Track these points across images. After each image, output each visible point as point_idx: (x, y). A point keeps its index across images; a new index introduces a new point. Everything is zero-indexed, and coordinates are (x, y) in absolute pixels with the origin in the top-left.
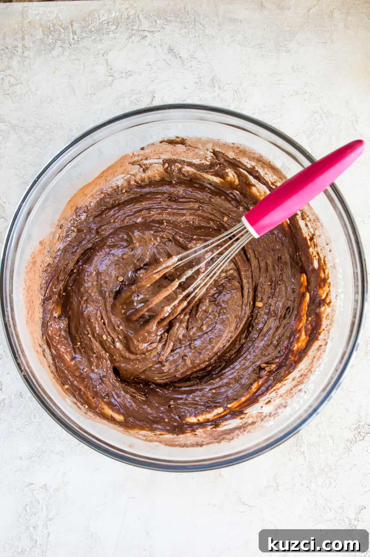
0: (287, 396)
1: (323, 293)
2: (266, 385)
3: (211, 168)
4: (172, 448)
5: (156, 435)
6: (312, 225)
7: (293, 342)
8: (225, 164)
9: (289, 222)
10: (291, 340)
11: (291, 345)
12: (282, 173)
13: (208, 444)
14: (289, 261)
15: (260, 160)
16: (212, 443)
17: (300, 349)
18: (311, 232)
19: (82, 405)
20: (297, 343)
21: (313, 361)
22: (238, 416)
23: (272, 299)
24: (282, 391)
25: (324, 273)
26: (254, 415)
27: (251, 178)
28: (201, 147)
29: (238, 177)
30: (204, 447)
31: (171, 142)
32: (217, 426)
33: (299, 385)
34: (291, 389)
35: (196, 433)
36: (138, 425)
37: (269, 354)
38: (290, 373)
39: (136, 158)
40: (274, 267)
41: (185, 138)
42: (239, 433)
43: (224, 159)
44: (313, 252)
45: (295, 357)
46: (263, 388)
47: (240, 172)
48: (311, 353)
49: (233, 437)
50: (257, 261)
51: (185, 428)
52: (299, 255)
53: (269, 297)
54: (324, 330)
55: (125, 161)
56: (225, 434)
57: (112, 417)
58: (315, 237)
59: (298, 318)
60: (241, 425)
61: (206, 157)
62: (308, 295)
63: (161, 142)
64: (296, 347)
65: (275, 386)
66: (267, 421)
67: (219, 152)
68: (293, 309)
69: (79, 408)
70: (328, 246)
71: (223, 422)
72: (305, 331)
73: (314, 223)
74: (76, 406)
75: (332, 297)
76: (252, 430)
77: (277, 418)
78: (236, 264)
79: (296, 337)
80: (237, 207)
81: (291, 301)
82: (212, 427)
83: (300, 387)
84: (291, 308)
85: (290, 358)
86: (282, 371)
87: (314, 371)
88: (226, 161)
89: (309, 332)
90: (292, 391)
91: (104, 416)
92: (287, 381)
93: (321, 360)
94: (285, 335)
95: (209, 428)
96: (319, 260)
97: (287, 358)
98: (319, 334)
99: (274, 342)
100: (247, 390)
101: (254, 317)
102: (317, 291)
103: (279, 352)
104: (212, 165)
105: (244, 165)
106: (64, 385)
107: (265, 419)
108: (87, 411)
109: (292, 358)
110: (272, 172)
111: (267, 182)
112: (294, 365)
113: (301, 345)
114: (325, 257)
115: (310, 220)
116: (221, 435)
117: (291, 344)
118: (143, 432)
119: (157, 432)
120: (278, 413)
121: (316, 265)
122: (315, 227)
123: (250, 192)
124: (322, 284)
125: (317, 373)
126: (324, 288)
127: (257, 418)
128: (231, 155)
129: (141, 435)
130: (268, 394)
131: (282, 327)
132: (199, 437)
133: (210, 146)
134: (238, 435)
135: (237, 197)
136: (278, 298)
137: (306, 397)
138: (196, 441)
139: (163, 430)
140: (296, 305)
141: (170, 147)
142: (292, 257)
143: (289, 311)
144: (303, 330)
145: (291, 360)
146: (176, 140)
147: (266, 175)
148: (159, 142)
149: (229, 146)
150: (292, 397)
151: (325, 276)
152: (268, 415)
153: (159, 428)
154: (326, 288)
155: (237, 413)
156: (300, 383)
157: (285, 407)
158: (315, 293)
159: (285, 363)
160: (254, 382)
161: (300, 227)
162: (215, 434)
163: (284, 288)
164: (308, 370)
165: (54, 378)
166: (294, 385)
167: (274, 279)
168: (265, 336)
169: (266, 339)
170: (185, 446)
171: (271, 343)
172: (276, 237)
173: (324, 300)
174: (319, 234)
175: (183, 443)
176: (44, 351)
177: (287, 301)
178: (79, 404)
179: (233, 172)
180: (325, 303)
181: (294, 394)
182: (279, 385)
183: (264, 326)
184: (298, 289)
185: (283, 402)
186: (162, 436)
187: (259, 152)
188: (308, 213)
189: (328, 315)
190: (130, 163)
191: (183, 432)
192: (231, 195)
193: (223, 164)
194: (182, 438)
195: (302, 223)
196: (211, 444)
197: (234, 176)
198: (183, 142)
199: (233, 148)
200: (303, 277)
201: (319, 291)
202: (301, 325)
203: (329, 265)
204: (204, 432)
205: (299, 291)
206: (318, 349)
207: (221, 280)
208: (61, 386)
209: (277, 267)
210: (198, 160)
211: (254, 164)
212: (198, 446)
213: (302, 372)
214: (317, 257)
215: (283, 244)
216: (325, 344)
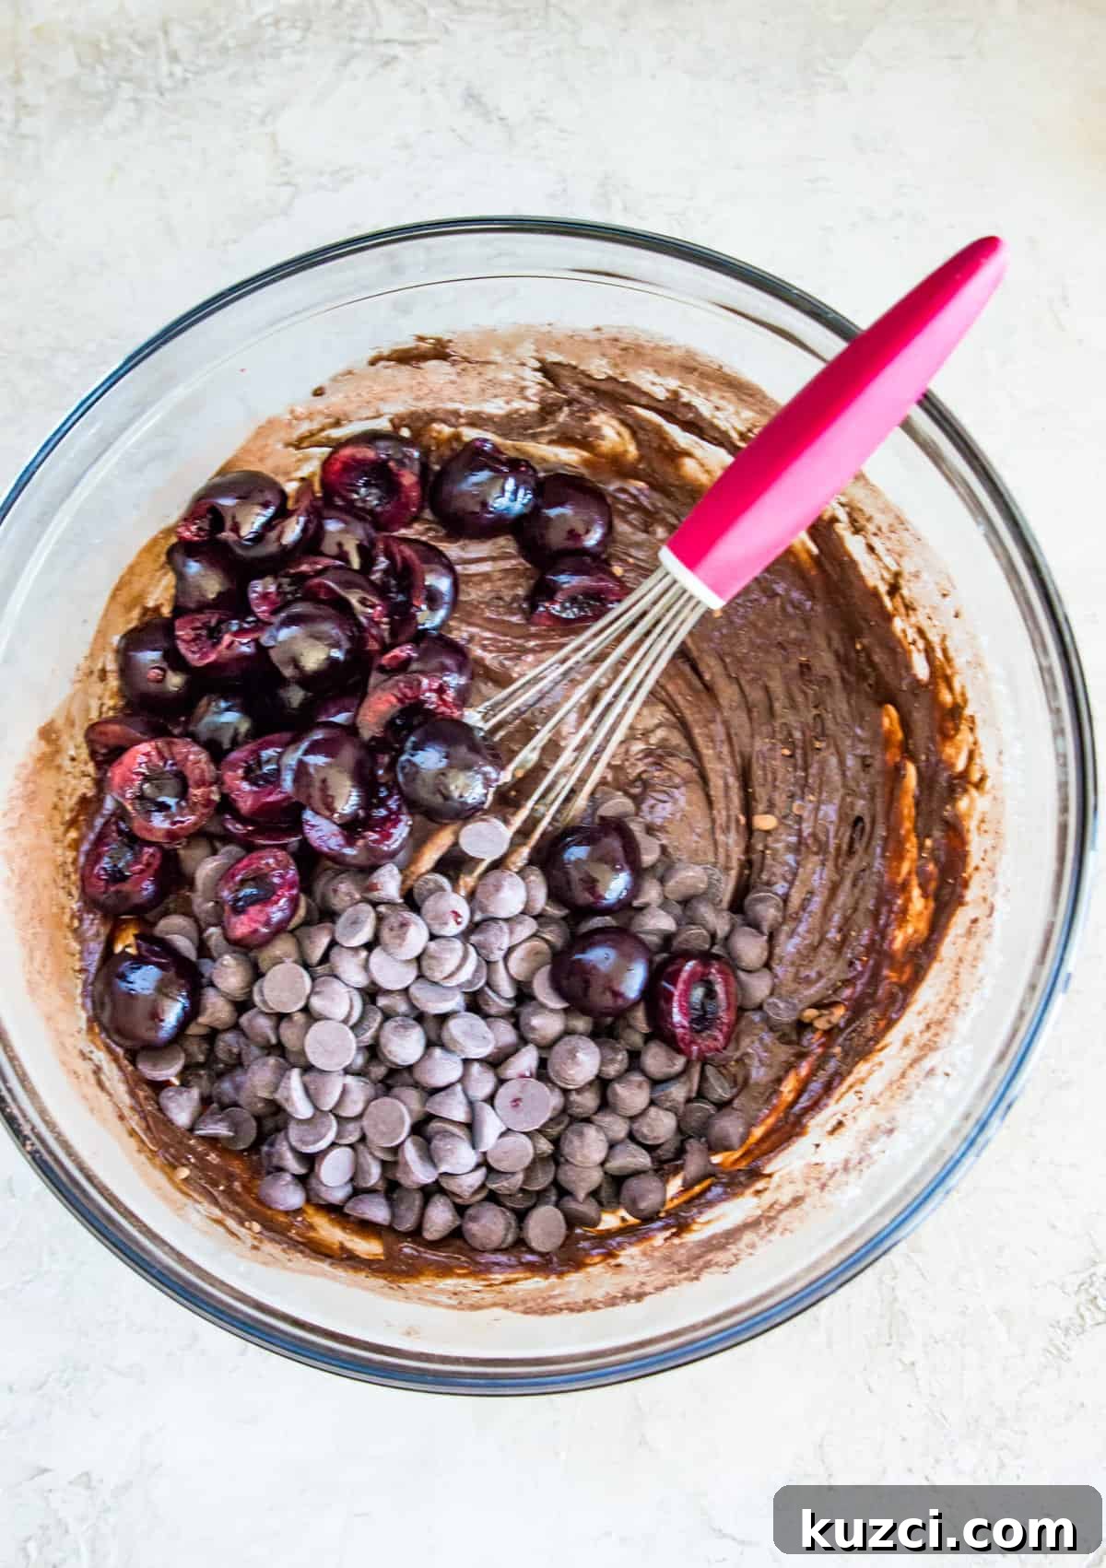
0: (892, 1097)
1: (958, 753)
2: (822, 1076)
3: (543, 422)
4: (546, 1318)
5: (490, 1285)
6: (889, 545)
7: (887, 925)
8: (584, 399)
9: (815, 550)
10: (882, 922)
11: (883, 937)
12: (765, 397)
13: (659, 1289)
14: (836, 674)
15: (689, 367)
16: (673, 1285)
17: (913, 944)
18: (887, 568)
19: (242, 1223)
20: (900, 927)
21: (957, 974)
22: (747, 1186)
23: (802, 798)
24: (875, 1085)
25: (951, 688)
26: (797, 1174)
27: (673, 431)
28: (499, 359)
29: (634, 434)
30: (647, 1300)
31: (406, 358)
32: (682, 1227)
33: (925, 1055)
34: (903, 1075)
35: (619, 1260)
36: (429, 1263)
37: (820, 975)
38: (891, 1024)
39: (305, 427)
40: (791, 698)
41: (446, 338)
42: (756, 1239)
43: (579, 383)
44: (904, 631)
45: (901, 972)
46: (816, 1086)
47: (636, 416)
48: (949, 948)
49: (735, 1255)
50: (735, 687)
51: (584, 1249)
52: (864, 648)
53: (792, 796)
54: (977, 868)
55: (270, 442)
56: (711, 1251)
57: (342, 1247)
58: (902, 582)
59: (891, 845)
60: (759, 1212)
61: (523, 389)
62: (911, 770)
63: (373, 362)
64: (899, 939)
65: (850, 1073)
66: (838, 1187)
67: (559, 364)
68: (873, 822)
69: (233, 1234)
70: (948, 599)
71: (700, 1213)
72: (921, 886)
73: (893, 535)
74: (221, 1230)
75: (987, 760)
76: (796, 1225)
77: (867, 1173)
78: (672, 707)
79: (895, 908)
80: (646, 529)
81: (863, 797)
82: (667, 1234)
83: (927, 1064)
84: (867, 820)
85: (887, 978)
86: (868, 1023)
87: (967, 1004)
88: (587, 389)
89: (932, 886)
90: (904, 1081)
91: (318, 1250)
92: (886, 1051)
93: (981, 965)
94: (862, 907)
95: (659, 1239)
96: (929, 651)
97: (875, 978)
98: (965, 884)
99: (829, 936)
100: (768, 1100)
101: (757, 866)
102: (939, 753)
103: (851, 964)
104: (547, 411)
105: (646, 394)
106: (175, 1168)
107: (831, 1183)
108: (261, 1241)
109: (894, 976)
110: (734, 399)
111: (725, 434)
112: (901, 995)
113: (916, 931)
114: (944, 638)
115: (880, 529)
116: (699, 1257)
117: (882, 933)
118: (450, 1283)
119: (492, 1276)
120: (869, 1156)
121: (921, 669)
122: (898, 549)
123: (680, 477)
124: (950, 725)
125: (974, 1009)
126: (959, 737)
127: (807, 1183)
128: (599, 368)
129: (442, 1291)
130: (832, 1102)
131: (848, 883)
132: (629, 1272)
133: (527, 351)
134: (753, 1246)
135: (642, 498)
136: (820, 793)
137: (951, 1089)
138: (622, 1287)
139: (510, 1266)
140: (880, 807)
141: (403, 374)
142: (842, 660)
143: (863, 829)
144: (914, 882)
145: (890, 983)
146: (417, 348)
147: (718, 414)
148: (365, 362)
149: (586, 341)
150: (908, 1098)
151: (954, 699)
152: (839, 1166)
153: (498, 1264)
154: (964, 737)
155: (742, 1179)
156: (928, 1048)
157: (891, 1131)
158: (933, 759)
159: (872, 996)
160: (787, 1072)
161: (850, 556)
162: (681, 1255)
163: (834, 761)
164: (946, 1004)
165: (140, 1151)
166: (908, 1061)
167: (798, 735)
168: (798, 920)
169: (802, 929)
170: (589, 1305)
171: (822, 940)
172: (782, 603)
173: (964, 775)
174: (913, 569)
175: (579, 1297)
176: (97, 1070)
177: (849, 799)
178: (231, 1223)
179: (615, 423)
180: (969, 783)
181: (914, 1086)
182: (862, 1069)
183: (790, 888)
184: (879, 756)
185: (882, 1120)
186: (512, 1288)
187: (682, 343)
188: (869, 510)
189: (983, 821)
190: (288, 445)
191: (578, 1265)
192: (623, 496)
193: (579, 402)
194: (574, 1285)
195: (855, 545)
196: (670, 1289)
197: (619, 434)
198: (440, 351)
199: (598, 342)
200: (889, 716)
201: (941, 752)
202: (906, 867)
203: (960, 661)
204: (644, 1254)
205: (885, 762)
206: (969, 933)
207: (634, 765)
208: (166, 1173)
209: (800, 699)
210: (500, 402)
211: (673, 383)
212: (628, 1301)
213: (929, 1015)
214: (921, 644)
215: (807, 622)
216: (988, 912)
